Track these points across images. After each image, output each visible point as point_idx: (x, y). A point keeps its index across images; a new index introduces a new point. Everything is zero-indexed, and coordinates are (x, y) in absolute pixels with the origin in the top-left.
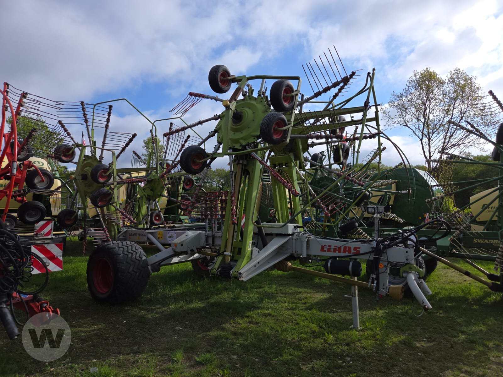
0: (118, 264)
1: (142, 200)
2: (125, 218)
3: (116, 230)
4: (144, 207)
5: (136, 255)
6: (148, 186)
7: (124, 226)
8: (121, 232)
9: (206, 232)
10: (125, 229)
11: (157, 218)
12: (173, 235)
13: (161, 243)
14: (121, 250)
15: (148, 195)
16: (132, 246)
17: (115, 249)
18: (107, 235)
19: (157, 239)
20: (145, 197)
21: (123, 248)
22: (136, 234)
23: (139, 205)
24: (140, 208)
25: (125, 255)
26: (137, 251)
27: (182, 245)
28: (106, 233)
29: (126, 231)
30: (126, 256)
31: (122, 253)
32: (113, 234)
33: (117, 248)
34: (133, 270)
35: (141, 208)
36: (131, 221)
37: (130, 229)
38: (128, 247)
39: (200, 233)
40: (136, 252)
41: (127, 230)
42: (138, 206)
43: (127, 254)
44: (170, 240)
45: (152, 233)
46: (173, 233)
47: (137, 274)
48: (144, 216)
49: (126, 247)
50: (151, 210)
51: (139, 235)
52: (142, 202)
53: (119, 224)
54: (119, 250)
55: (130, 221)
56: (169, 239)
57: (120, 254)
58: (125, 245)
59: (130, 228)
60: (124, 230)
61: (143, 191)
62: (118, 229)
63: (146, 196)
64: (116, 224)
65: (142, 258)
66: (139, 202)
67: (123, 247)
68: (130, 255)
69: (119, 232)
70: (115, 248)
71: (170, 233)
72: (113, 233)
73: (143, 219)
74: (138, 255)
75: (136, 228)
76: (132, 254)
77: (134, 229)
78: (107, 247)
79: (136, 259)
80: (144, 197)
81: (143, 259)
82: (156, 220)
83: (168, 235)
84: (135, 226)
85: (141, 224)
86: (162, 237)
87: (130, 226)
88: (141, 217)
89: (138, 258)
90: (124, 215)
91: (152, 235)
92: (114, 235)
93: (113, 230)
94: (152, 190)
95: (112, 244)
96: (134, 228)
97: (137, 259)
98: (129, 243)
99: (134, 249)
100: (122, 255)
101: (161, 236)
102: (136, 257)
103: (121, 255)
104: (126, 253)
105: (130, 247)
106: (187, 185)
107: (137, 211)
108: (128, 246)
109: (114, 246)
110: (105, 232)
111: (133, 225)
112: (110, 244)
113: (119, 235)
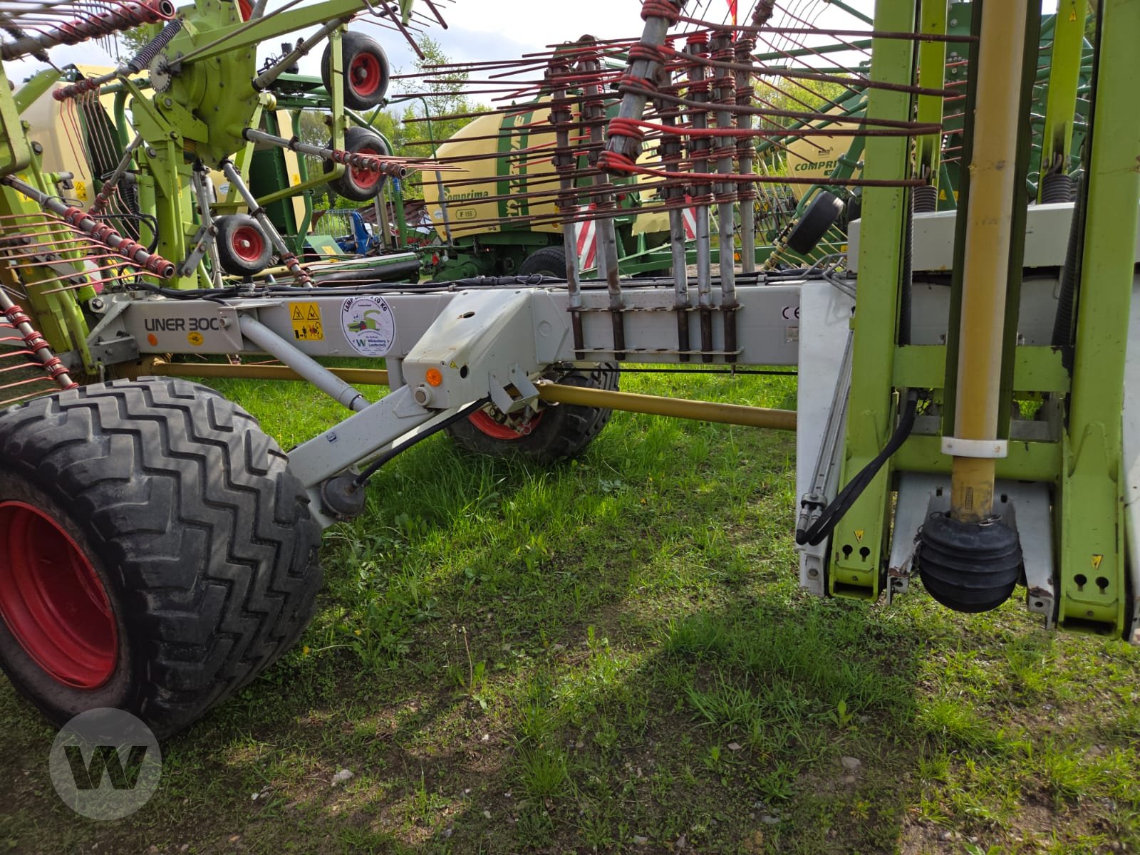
0: (126, 544)
1: (166, 159)
2: (100, 244)
3: (78, 313)
4: (180, 195)
5: (227, 462)
6: (176, 94)
7: (109, 289)
8: (103, 315)
9: (572, 288)
10: (118, 303)
11: (247, 243)
12: (371, 316)
13: (315, 358)
14: (123, 452)
15: (186, 139)
16: (186, 409)
17: (81, 449)
18: (31, 337)
19: (295, 338)
20: (177, 145)
21: (136, 433)
22: (179, 324)
23: (157, 187)
24: (162, 199)
25: (156, 477)
26: (224, 437)
27: (464, 372)
28: (24, 331)
29: (125, 313)
30: (172, 480)
31: (132, 464)
32: (66, 333)
33: (91, 437)
34: (232, 558)
35: (168, 201)
36: (140, 264)
37: (143, 302)
38: (162, 420)
39: (531, 300)
40: (224, 445)
41: (128, 307)
42: (151, 193)
43: (172, 464)
44: (361, 343)
45: (257, 313)
46: (374, 307)
47: (263, 568)
48: (192, 239)
49: (155, 425)
50: (215, 209)
51: (196, 324)
52: (169, 171)
53: (82, 280)
54: (108, 447)
55: (135, 260)
56: (353, 336)
57: (127, 480)
58: (144, 409)
59: (139, 293)
60: (112, 305)
61: (158, 116)
62: (84, 306)
63: (181, 142)
64: (65, 282)
65: (263, 473)
66: (150, 173)
67: (129, 425)
68: (191, 471)
69: (93, 318)
70: (83, 441)
71: (355, 309)
72: (62, 323)
73: (189, 252)
74: (238, 459)
75: (168, 295)
76: (202, 459)
77: (161, 298)
78: (21, 438)
79: (231, 485)
80: (171, 146)
81: (272, 476)
82: (242, 251)
83: (348, 318)
84: (163, 283)
85: (188, 274)
86: (314, 331)
87: (138, 286)
88: (179, 241)
89: (243, 478)
90: (92, 232)
91: (260, 321)
92: (72, 334)
93: (57, 310)
94: (197, 114)
95: (51, 416)
96: (159, 292)
97: (239, 488)
98: (160, 388)
99: (205, 430)
100: (137, 481)
101: (312, 323)
102: (228, 472)
103: (133, 480)
104: (159, 462)
105: (177, 421)
106: (359, 82)
107: (154, 215)
108: (162, 412)
109: (71, 432)
110: (17, 324)
111: (153, 280)
112: (41, 418)
113: (97, 329)
